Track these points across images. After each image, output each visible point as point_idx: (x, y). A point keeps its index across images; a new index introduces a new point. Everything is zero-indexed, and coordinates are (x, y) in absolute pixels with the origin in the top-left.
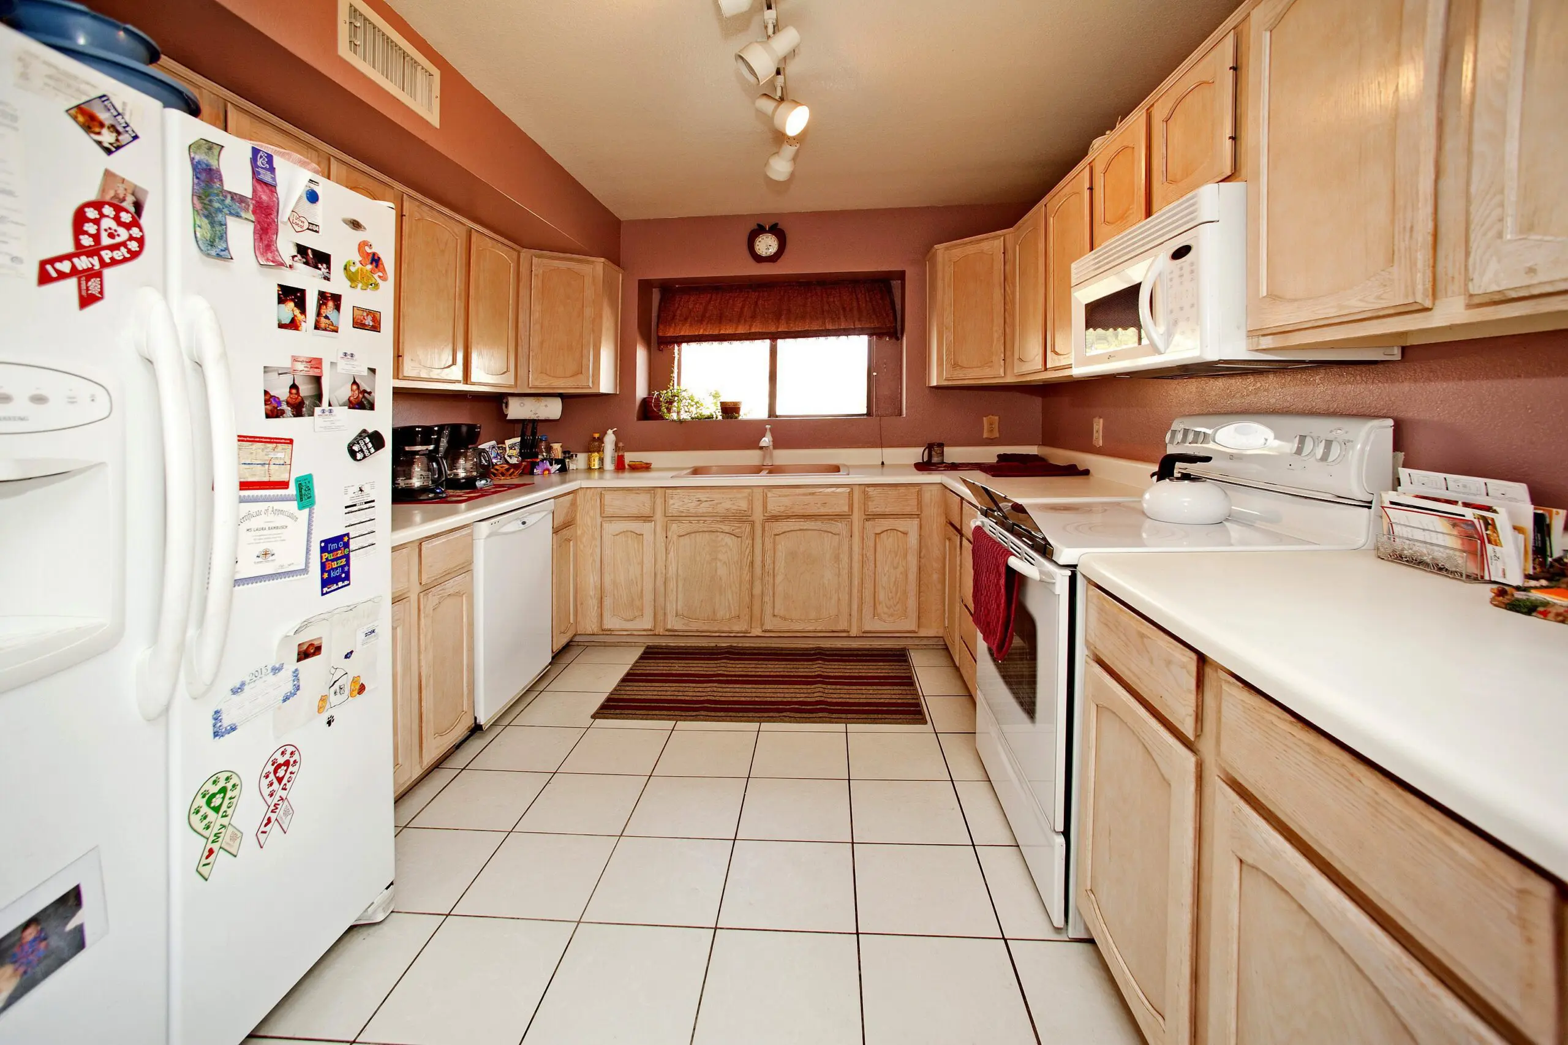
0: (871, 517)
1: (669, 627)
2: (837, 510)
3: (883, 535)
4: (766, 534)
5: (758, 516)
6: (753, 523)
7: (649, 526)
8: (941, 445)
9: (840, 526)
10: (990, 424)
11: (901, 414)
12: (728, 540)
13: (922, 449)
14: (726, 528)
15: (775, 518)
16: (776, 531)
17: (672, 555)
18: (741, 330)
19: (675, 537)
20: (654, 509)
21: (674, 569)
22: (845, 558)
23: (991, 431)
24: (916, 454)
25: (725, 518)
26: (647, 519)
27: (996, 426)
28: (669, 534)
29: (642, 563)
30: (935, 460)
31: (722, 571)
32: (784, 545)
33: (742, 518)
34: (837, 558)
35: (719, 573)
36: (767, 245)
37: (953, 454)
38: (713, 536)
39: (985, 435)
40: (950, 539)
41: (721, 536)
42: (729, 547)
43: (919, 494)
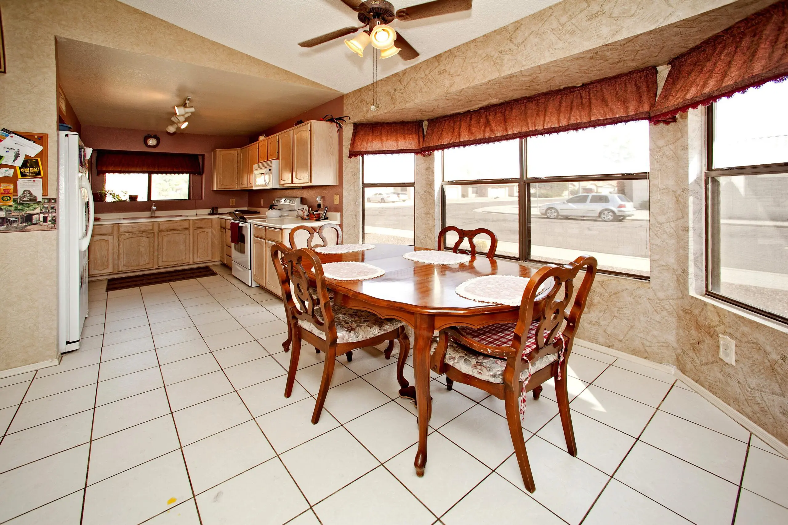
0: (196, 229)
1: (120, 270)
2: (185, 227)
3: (200, 234)
4: (160, 236)
5: (156, 230)
6: (154, 233)
7: (110, 238)
8: (217, 208)
9: (186, 232)
10: (232, 201)
11: (202, 198)
12: (144, 239)
13: (210, 210)
14: (144, 235)
15: (162, 231)
16: (163, 235)
17: (121, 246)
18: (138, 170)
19: (123, 240)
20: (113, 231)
21: (122, 251)
22: (187, 241)
23: (233, 203)
24: (209, 211)
25: (143, 232)
26: (110, 234)
27: (234, 202)
28: (120, 239)
29: (108, 250)
30: (215, 212)
31: (142, 249)
32: (165, 239)
33: (151, 231)
34: (185, 241)
35: (141, 250)
36: (152, 142)
37: (220, 210)
38: (139, 238)
39: (231, 205)
40: (222, 232)
41: (142, 238)
42: (145, 241)
43: (212, 221)
